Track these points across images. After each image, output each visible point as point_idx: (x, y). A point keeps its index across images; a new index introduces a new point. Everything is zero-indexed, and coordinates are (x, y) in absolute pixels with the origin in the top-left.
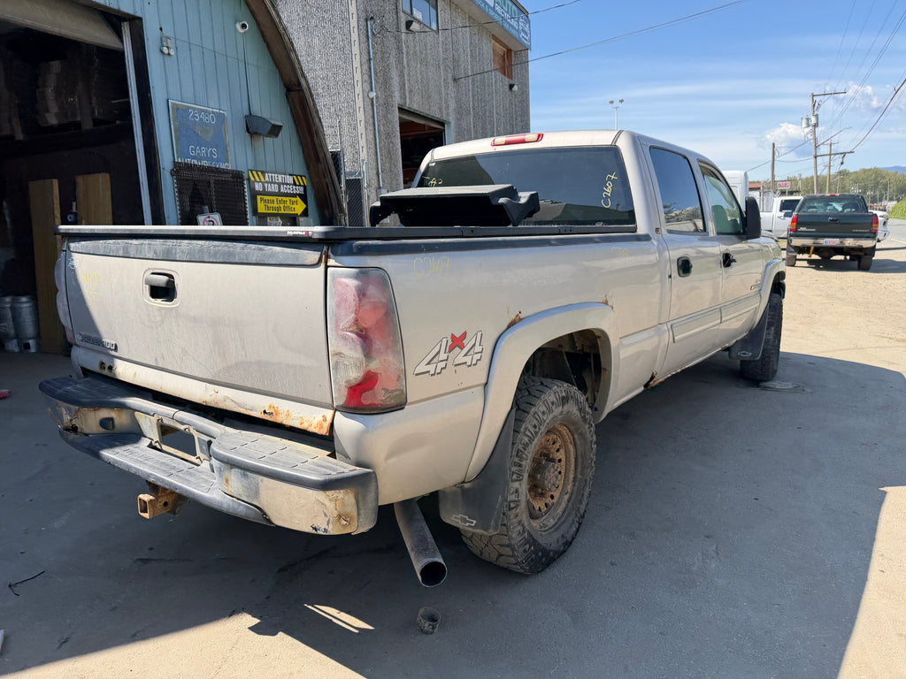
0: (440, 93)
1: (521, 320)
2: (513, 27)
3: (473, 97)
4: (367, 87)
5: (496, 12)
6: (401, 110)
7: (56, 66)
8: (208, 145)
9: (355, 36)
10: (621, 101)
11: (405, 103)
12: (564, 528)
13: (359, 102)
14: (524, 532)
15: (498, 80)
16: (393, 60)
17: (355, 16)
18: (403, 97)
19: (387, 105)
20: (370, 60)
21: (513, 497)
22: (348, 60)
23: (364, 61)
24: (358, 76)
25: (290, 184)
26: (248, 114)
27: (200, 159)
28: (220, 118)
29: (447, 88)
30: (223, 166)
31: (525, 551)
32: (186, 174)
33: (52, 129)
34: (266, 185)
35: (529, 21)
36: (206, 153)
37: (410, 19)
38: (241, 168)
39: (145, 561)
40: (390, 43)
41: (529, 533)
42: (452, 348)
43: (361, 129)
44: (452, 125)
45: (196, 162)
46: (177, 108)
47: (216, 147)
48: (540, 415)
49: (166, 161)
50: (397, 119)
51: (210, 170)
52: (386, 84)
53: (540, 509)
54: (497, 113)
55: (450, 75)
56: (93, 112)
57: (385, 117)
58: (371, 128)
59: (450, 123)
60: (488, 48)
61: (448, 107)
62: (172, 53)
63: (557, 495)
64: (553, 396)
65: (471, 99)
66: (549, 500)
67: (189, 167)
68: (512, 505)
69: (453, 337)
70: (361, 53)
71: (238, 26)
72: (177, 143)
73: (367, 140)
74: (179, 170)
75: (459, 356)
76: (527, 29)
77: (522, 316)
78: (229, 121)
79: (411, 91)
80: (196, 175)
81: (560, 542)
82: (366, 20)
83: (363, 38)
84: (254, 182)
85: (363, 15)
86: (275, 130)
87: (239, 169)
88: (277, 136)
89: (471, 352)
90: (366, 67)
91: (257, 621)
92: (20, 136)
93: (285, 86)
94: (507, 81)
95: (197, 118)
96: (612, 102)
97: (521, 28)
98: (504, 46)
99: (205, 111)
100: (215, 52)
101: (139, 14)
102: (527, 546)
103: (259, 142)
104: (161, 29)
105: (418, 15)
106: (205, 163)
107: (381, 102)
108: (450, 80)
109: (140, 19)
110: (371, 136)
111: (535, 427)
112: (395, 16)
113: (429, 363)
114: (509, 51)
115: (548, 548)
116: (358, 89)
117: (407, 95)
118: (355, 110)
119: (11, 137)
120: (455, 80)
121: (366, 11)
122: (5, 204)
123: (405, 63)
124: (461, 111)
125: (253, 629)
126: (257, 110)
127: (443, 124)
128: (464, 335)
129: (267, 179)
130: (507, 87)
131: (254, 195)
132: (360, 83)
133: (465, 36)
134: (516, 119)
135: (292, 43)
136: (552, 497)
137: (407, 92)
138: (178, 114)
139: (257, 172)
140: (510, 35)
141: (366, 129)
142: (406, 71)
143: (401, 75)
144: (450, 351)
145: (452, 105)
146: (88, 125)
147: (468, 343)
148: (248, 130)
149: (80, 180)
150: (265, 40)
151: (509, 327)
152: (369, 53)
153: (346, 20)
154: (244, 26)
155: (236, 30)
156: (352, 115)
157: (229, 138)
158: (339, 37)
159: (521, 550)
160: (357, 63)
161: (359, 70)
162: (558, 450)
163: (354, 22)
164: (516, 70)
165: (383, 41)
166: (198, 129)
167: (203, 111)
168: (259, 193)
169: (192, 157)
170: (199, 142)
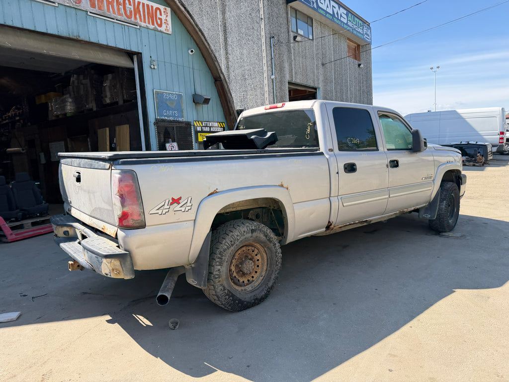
0: (313, 72)
1: (217, 192)
2: (359, 33)
3: (335, 73)
4: (270, 73)
5: (349, 26)
6: (290, 83)
7: (110, 76)
8: (173, 110)
9: (264, 47)
10: (438, 67)
11: (292, 80)
12: (256, 292)
13: (266, 82)
14: (224, 289)
15: (351, 62)
16: (285, 58)
17: (264, 37)
18: (291, 76)
19: (281, 82)
20: (272, 59)
21: (217, 273)
22: (261, 60)
23: (269, 59)
24: (265, 68)
25: (216, 127)
26: (194, 93)
27: (169, 117)
28: (180, 96)
29: (318, 69)
30: (180, 119)
31: (226, 299)
32: (162, 124)
33: (108, 105)
34: (203, 128)
35: (370, 29)
36: (172, 113)
37: (296, 35)
38: (190, 120)
39: (84, 293)
40: (284, 48)
41: (228, 290)
42: (172, 204)
43: (266, 95)
44: (321, 89)
45: (167, 118)
46: (157, 93)
47: (177, 110)
48: (236, 237)
49: (152, 118)
50: (287, 89)
51: (174, 122)
52: (281, 70)
53: (243, 282)
54: (350, 80)
55: (320, 63)
56: (123, 96)
57: (280, 88)
58: (272, 94)
59: (319, 88)
60: (344, 46)
61: (318, 79)
62: (156, 67)
63: (255, 276)
64: (245, 228)
65: (333, 74)
66: (250, 279)
67: (163, 121)
68: (217, 276)
69: (173, 199)
70: (267, 56)
71: (190, 51)
72: (157, 110)
73: (269, 101)
74: (157, 122)
75: (177, 207)
76: (369, 33)
77: (218, 191)
78: (184, 97)
79: (296, 73)
80: (166, 124)
81: (252, 298)
82: (270, 38)
83: (268, 48)
84: (197, 127)
85: (268, 36)
86: (207, 101)
87: (189, 121)
88: (208, 103)
89: (185, 206)
90: (270, 63)
91: (111, 318)
92: (95, 109)
93: (214, 78)
94: (357, 62)
95: (167, 97)
96: (432, 68)
97: (364, 33)
98: (355, 43)
99: (172, 94)
100: (177, 65)
101: (140, 51)
102: (227, 297)
103: (200, 107)
104: (151, 57)
105: (301, 32)
106: (171, 119)
107: (278, 80)
108: (320, 65)
109: (141, 53)
110: (272, 99)
111: (231, 241)
112: (287, 34)
113: (158, 209)
114: (359, 46)
115: (243, 300)
116: (265, 75)
117: (294, 76)
118: (263, 86)
119: (92, 109)
120: (323, 65)
121: (271, 34)
122: (88, 140)
123: (293, 58)
124: (326, 81)
125: (108, 321)
126: (199, 92)
127: (316, 89)
128: (180, 198)
129: (204, 125)
130: (357, 66)
131: (197, 132)
132: (266, 71)
133: (330, 39)
134: (363, 83)
135: (216, 57)
136: (253, 277)
137: (294, 74)
138: (158, 96)
139: (198, 122)
140: (358, 37)
141: (269, 95)
142: (293, 63)
143: (290, 65)
144: (171, 205)
145: (321, 78)
146: (121, 102)
147: (182, 202)
148: (194, 102)
149: (117, 128)
150: (204, 57)
151: (209, 195)
152: (271, 55)
153: (260, 39)
154: (192, 51)
155: (188, 52)
156: (262, 88)
157: (184, 106)
158: (256, 48)
159: (224, 298)
160: (265, 61)
161: (266, 65)
162: (256, 255)
163: (263, 40)
164: (363, 55)
165: (279, 48)
166: (168, 103)
167: (170, 93)
168: (199, 132)
169: (165, 116)
170: (168, 108)
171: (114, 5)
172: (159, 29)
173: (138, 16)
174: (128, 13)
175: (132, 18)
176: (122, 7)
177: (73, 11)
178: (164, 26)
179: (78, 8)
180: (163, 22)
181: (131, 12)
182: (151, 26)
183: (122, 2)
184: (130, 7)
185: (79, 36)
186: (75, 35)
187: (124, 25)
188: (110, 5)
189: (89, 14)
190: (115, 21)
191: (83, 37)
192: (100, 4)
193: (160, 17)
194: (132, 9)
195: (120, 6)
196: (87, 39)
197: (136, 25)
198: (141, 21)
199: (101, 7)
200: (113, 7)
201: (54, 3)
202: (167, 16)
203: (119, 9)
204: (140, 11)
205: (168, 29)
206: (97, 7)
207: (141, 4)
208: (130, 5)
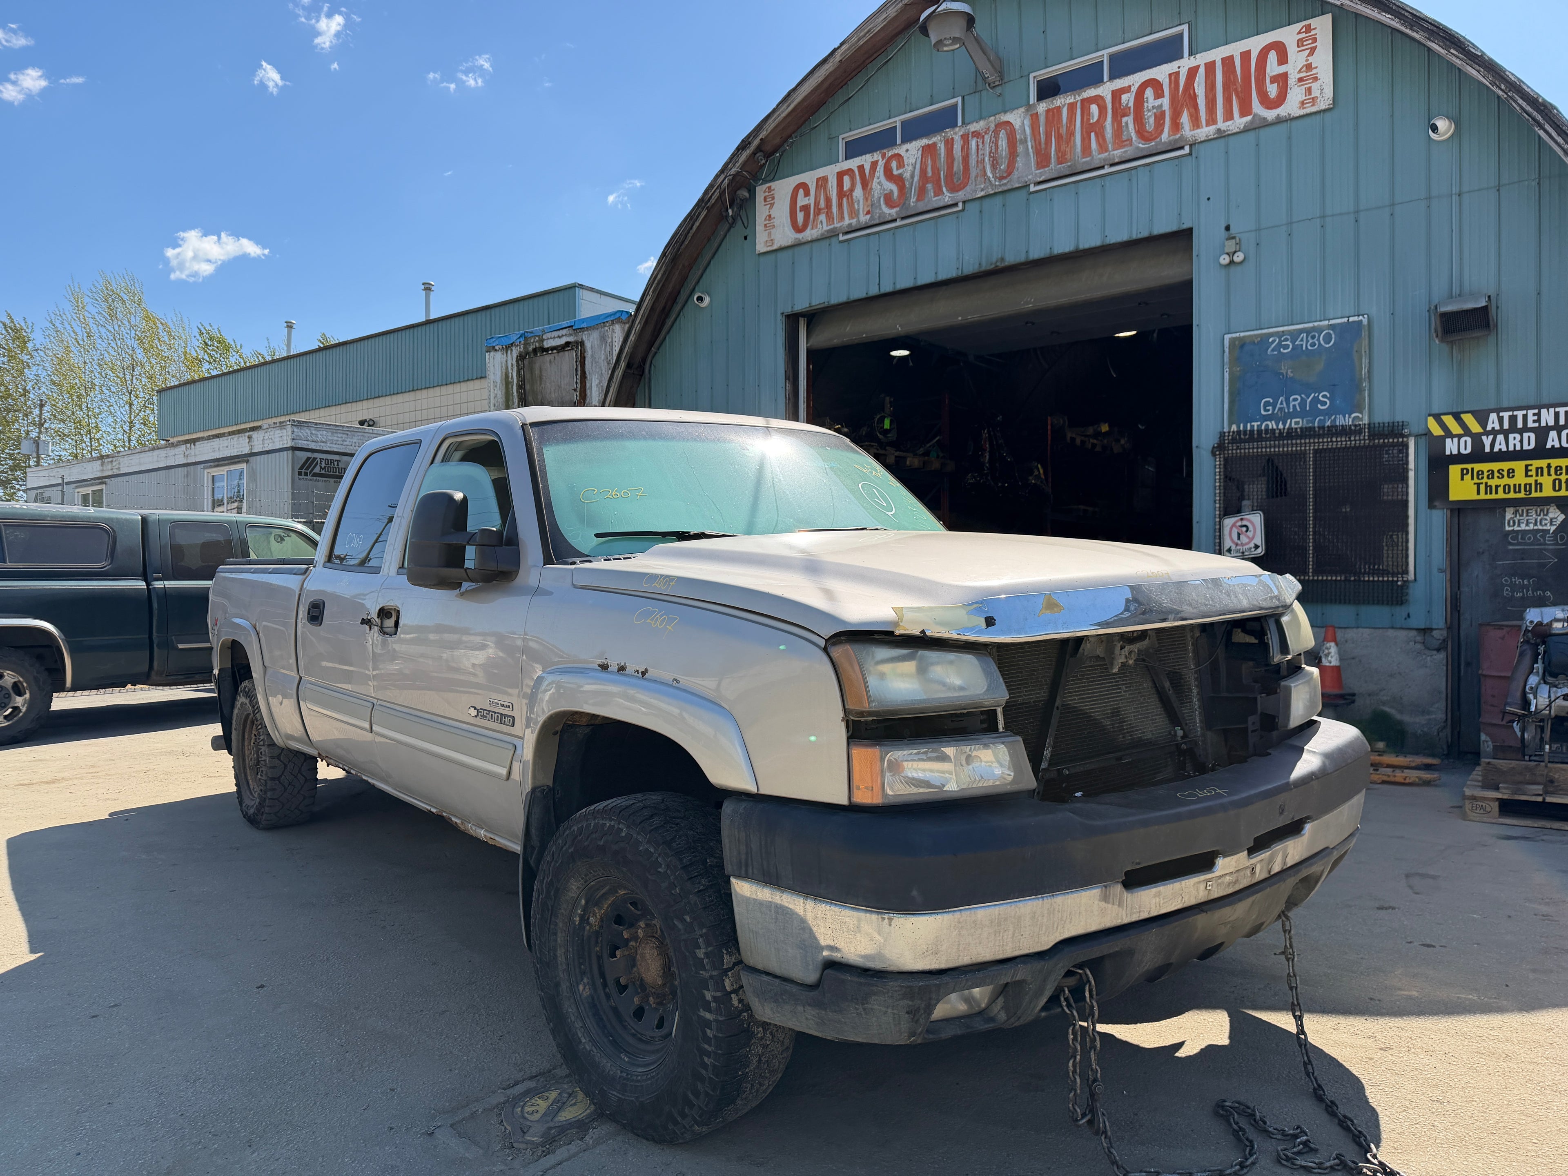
8: (1307, 388)
27: (1285, 418)
28: (1350, 331)
30: (1344, 421)
32: (1250, 447)
34: (1487, 441)
36: (1303, 403)
38: (1404, 414)
45: (1272, 425)
46: (1239, 346)
47: (1332, 388)
49: (1205, 435)
51: (1307, 433)
62: (1238, 257)
67: (1257, 436)
72: (1231, 402)
74: (1228, 445)
78: (1381, 334)
80: (1267, 447)
84: (1441, 440)
87: (1399, 418)
95: (1287, 347)
99: (1308, 331)
100: (1358, 212)
101: (1186, 225)
104: (1228, 228)
106: (1295, 423)
109: (1190, 231)
126: (1481, 282)
129: (1491, 426)
131: (1440, 463)
138: (1244, 352)
139: (1457, 414)
148: (1437, 334)
154: (1433, 128)
166: (1286, 369)
167: (1301, 331)
168: (1459, 459)
169: (1269, 418)
170: (1287, 387)
171: (1103, 128)
172: (1271, 115)
173: (1185, 118)
174: (1150, 123)
175: (1162, 131)
176: (1129, 120)
177: (998, 200)
178: (1295, 95)
179: (1005, 188)
180: (1292, 80)
181: (1160, 117)
182: (1239, 122)
183: (1131, 104)
184: (1158, 102)
185: (1002, 259)
186: (994, 260)
187: (1135, 168)
188: (1093, 135)
189: (1033, 188)
190: (1107, 170)
191: (1012, 258)
192: (1063, 147)
193: (1282, 69)
194: (1166, 106)
195: (1124, 119)
196: (1022, 258)
197: (1182, 148)
198: (1196, 122)
199: (1064, 154)
200: (1100, 136)
201: (956, 205)
202: (1313, 50)
203: (1119, 130)
204: (1194, 97)
205: (1315, 93)
206: (1053, 160)
207: (1202, 70)
208: (1159, 94)
